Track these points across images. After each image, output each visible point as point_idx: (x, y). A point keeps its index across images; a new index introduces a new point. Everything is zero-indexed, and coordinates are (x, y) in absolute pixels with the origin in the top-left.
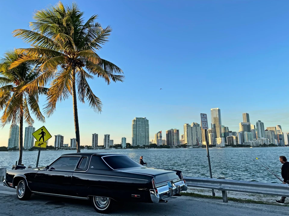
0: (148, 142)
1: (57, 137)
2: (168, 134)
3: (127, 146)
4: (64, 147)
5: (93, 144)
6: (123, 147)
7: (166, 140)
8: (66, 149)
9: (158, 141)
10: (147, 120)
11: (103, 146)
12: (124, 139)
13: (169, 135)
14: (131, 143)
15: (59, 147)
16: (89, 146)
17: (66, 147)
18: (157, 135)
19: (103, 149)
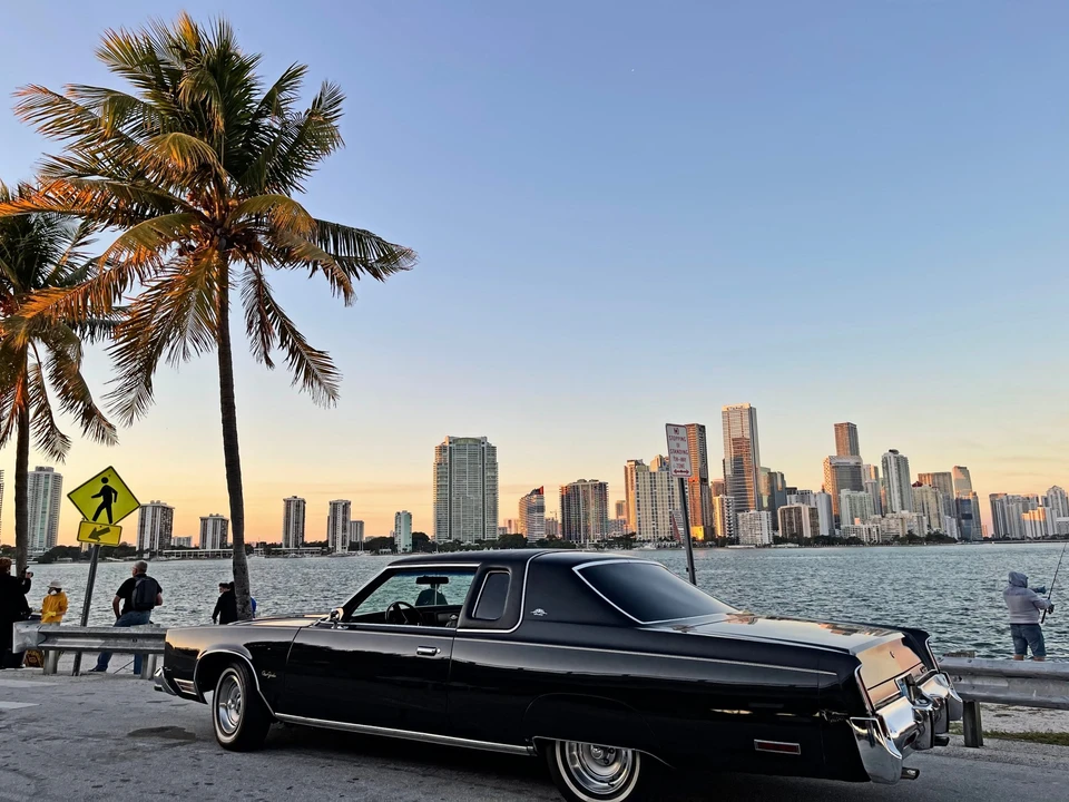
1: (150, 512)
3: (414, 544)
6: (400, 549)
14: (430, 532)
15: (156, 547)
19: (323, 554)
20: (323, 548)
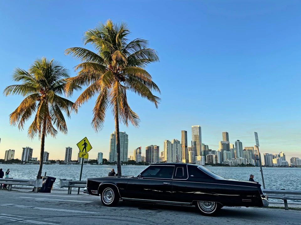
0: (127, 158)
1: (26, 150)
2: (148, 150)
3: (103, 162)
4: (32, 161)
5: (66, 159)
6: (99, 163)
7: (145, 157)
8: (35, 164)
9: (136, 158)
10: (126, 135)
11: (77, 161)
12: (101, 154)
13: (149, 151)
14: (108, 159)
15: (27, 160)
16: (62, 161)
17: (34, 161)
18: (136, 151)
19: (77, 164)
20: (77, 162)
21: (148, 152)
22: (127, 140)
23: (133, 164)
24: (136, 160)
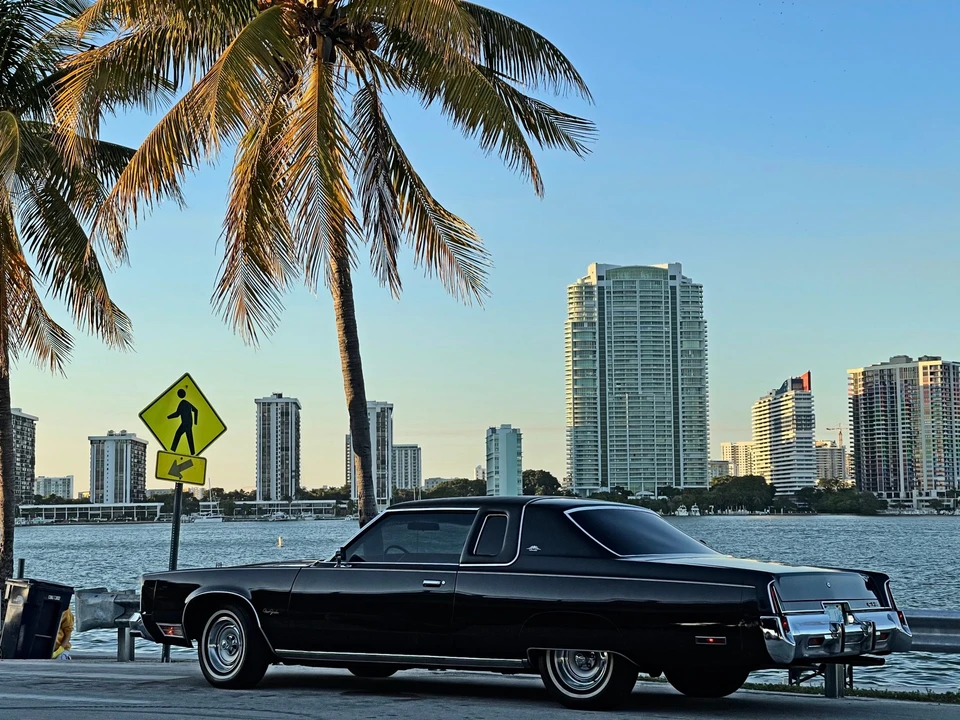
0: (702, 462)
2: (869, 395)
4: (39, 500)
7: (849, 450)
9: (778, 452)
11: (341, 495)
12: (504, 441)
13: (878, 406)
16: (239, 495)
17: (54, 499)
18: (775, 406)
21: (870, 415)
22: (697, 328)
23: (753, 508)
24: (774, 473)
